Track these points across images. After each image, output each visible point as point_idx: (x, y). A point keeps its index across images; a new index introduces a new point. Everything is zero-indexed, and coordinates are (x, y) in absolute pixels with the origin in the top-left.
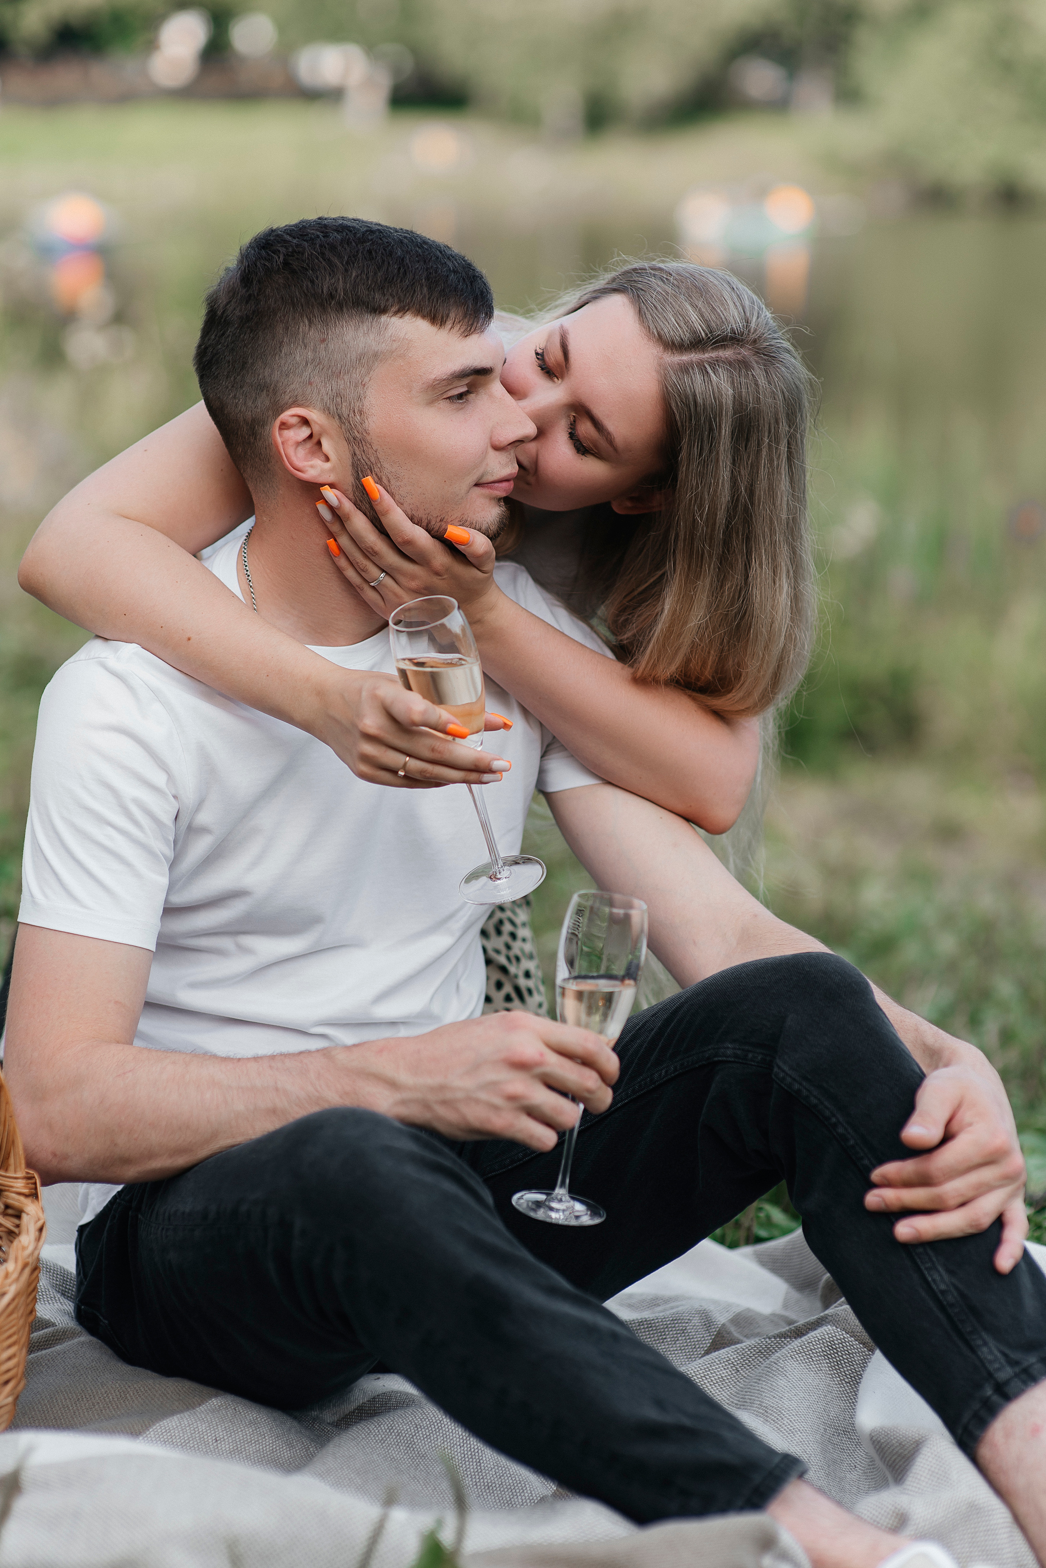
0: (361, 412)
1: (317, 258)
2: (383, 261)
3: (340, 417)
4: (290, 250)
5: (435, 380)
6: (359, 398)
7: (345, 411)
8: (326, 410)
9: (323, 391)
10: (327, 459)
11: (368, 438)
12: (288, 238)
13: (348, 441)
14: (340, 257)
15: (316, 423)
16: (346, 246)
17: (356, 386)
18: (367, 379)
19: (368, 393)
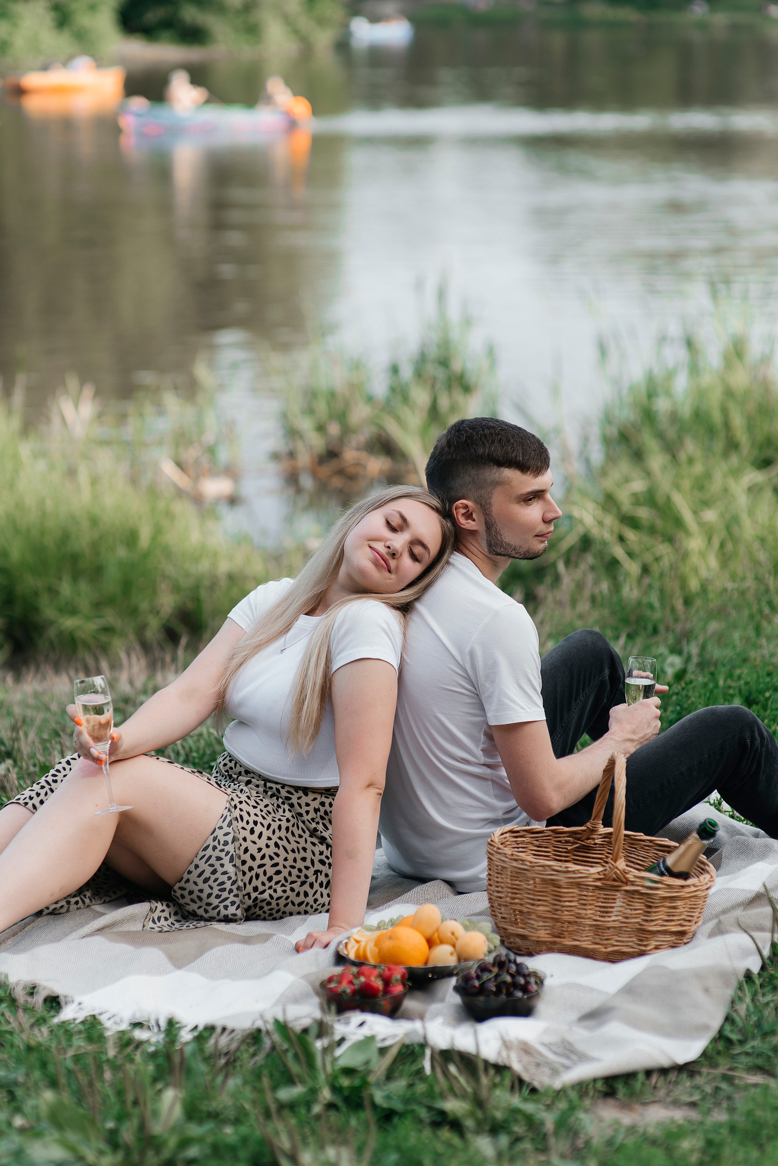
0: (490, 504)
1: (479, 441)
2: (505, 445)
3: (481, 505)
4: (468, 435)
5: (521, 494)
6: (489, 498)
7: (483, 503)
8: (476, 502)
9: (475, 494)
10: (474, 520)
11: (492, 514)
12: (468, 429)
13: (484, 514)
14: (488, 441)
15: (470, 506)
16: (491, 436)
17: (489, 494)
18: (493, 491)
19: (493, 497)
